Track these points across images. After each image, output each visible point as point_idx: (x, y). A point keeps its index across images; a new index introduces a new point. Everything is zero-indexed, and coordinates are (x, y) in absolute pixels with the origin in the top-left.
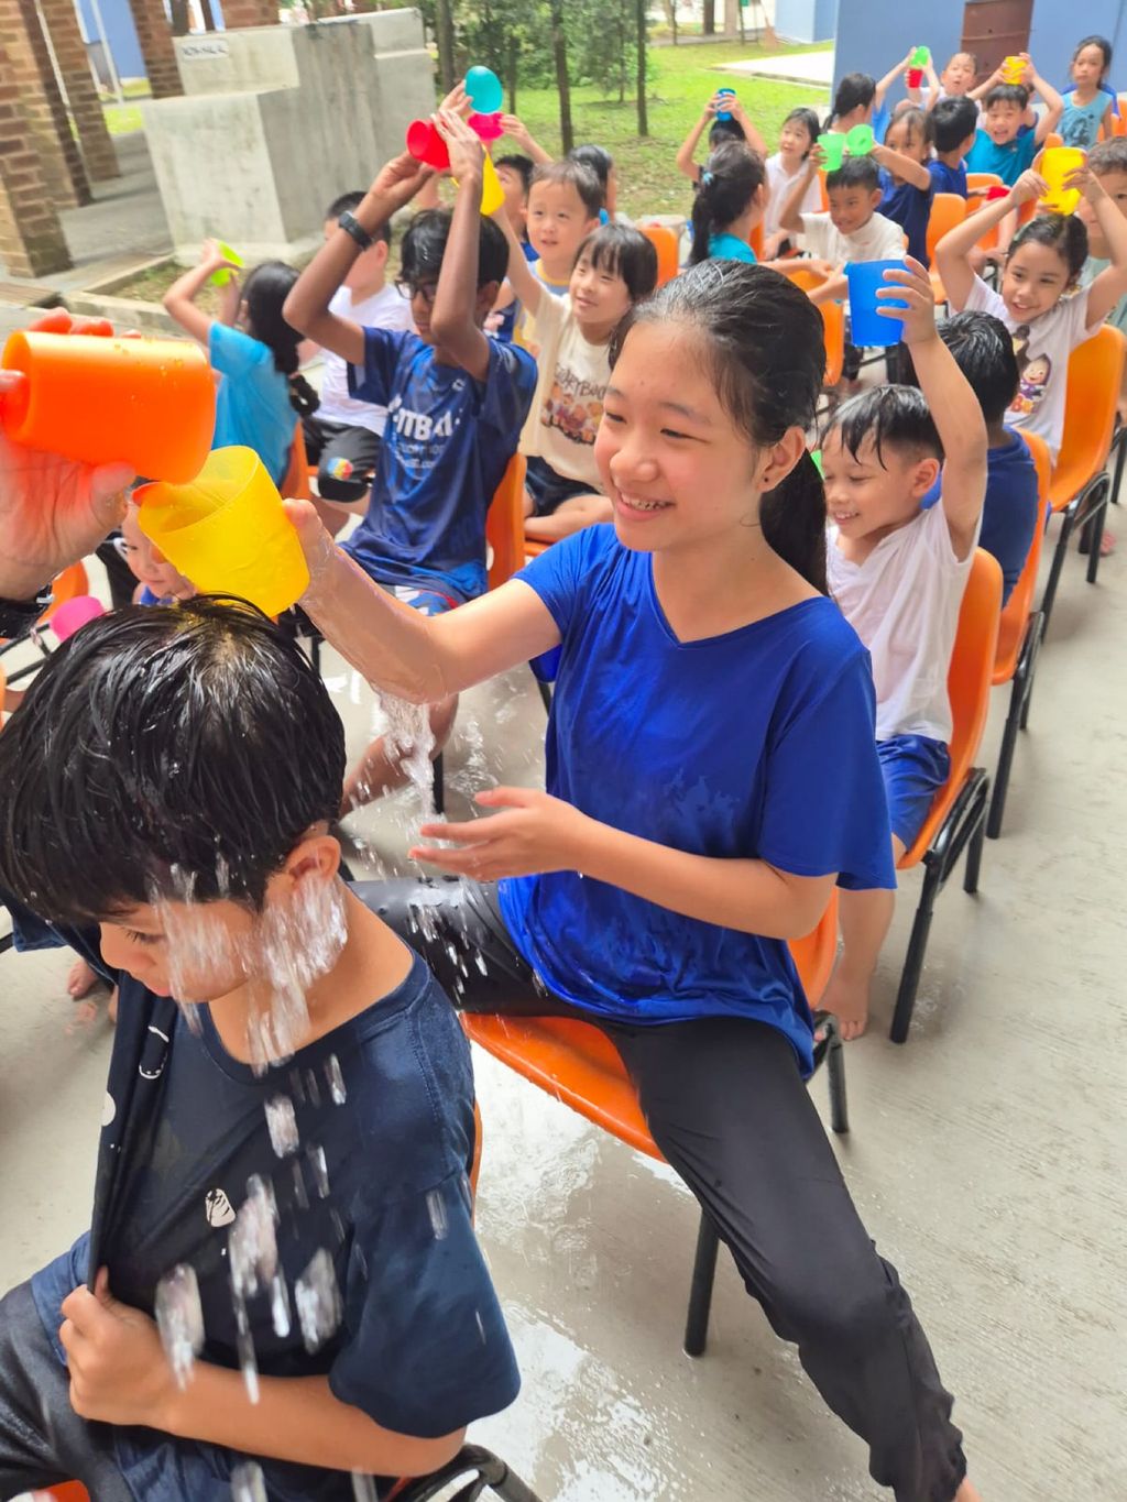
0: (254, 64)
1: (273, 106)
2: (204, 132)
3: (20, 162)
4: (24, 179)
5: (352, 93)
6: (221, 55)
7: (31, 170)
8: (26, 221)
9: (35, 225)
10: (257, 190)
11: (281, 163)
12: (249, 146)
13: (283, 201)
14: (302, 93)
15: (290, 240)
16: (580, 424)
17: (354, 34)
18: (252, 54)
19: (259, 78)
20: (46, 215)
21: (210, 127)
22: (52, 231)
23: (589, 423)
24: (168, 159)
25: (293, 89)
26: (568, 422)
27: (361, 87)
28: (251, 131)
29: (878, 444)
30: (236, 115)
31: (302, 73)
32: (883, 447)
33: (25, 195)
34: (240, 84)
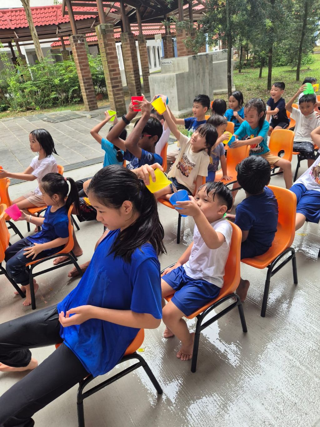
0: (178, 66)
1: (180, 77)
2: (162, 83)
3: (118, 90)
4: (118, 94)
5: (204, 73)
6: (171, 64)
7: (121, 92)
8: (117, 104)
9: (119, 105)
10: (173, 97)
11: (180, 91)
12: (173, 87)
13: (179, 100)
14: (189, 73)
15: (180, 110)
16: (185, 170)
17: (207, 57)
18: (178, 64)
19: (179, 70)
20: (123, 103)
21: (164, 82)
22: (123, 107)
23: (188, 171)
24: (153, 89)
25: (187, 72)
26: (183, 169)
27: (207, 71)
28: (174, 83)
29: (214, 193)
30: (170, 79)
31: (190, 68)
32: (215, 195)
33: (118, 98)
34: (174, 71)
